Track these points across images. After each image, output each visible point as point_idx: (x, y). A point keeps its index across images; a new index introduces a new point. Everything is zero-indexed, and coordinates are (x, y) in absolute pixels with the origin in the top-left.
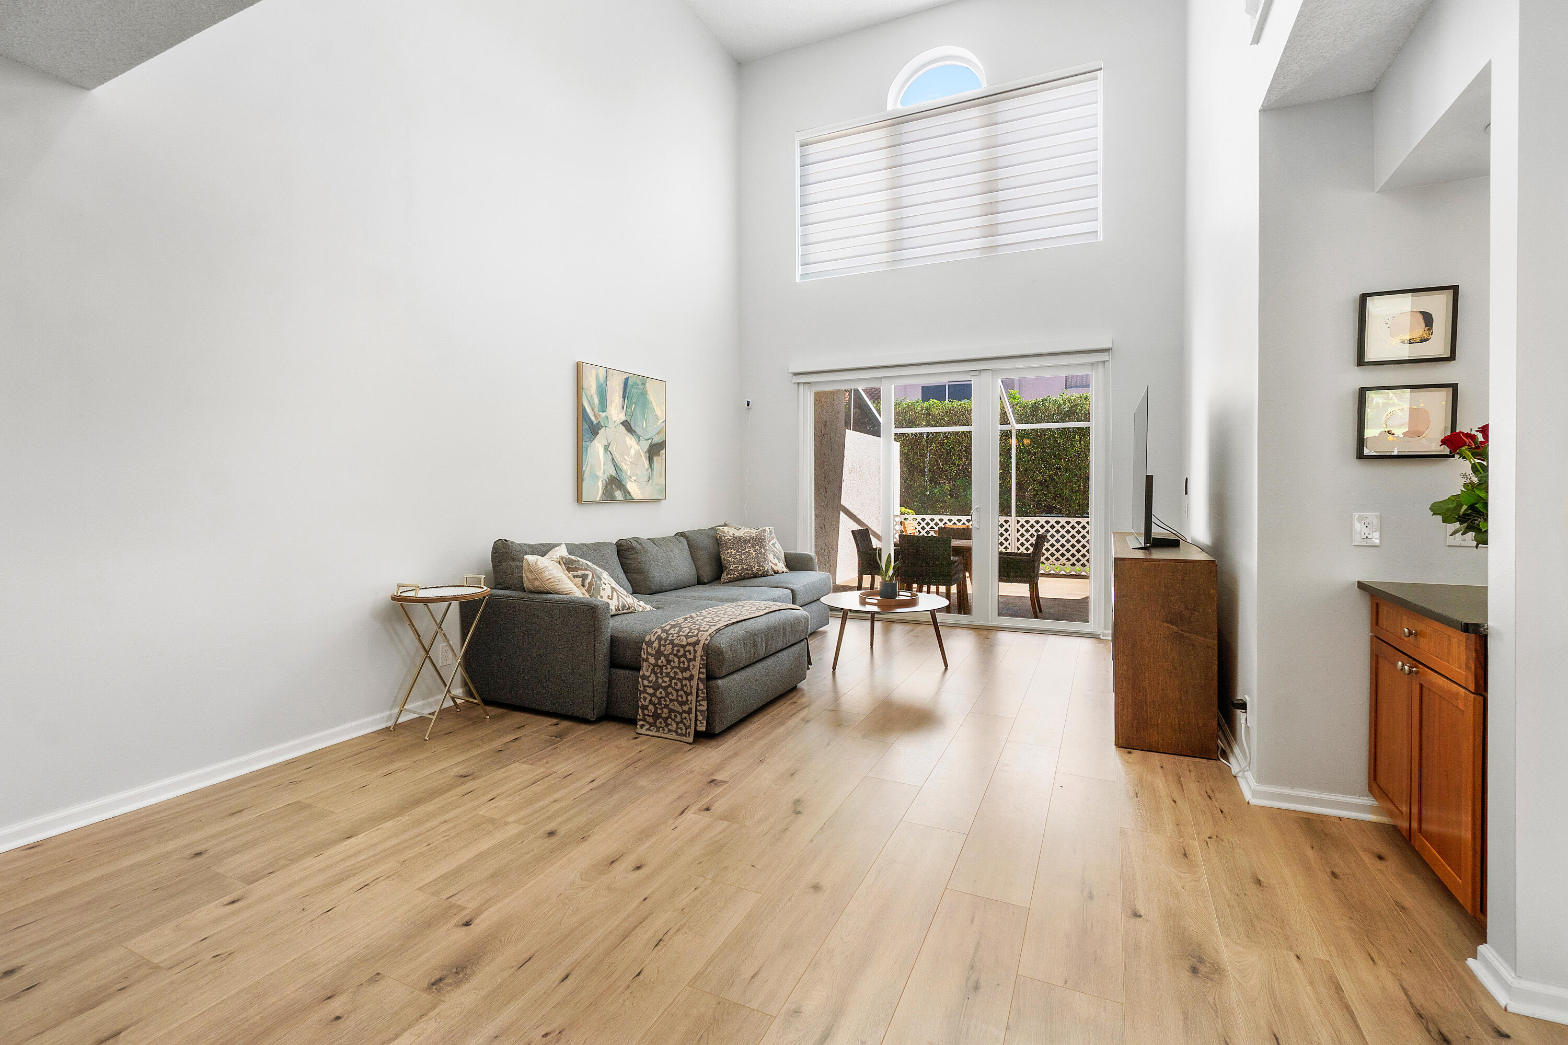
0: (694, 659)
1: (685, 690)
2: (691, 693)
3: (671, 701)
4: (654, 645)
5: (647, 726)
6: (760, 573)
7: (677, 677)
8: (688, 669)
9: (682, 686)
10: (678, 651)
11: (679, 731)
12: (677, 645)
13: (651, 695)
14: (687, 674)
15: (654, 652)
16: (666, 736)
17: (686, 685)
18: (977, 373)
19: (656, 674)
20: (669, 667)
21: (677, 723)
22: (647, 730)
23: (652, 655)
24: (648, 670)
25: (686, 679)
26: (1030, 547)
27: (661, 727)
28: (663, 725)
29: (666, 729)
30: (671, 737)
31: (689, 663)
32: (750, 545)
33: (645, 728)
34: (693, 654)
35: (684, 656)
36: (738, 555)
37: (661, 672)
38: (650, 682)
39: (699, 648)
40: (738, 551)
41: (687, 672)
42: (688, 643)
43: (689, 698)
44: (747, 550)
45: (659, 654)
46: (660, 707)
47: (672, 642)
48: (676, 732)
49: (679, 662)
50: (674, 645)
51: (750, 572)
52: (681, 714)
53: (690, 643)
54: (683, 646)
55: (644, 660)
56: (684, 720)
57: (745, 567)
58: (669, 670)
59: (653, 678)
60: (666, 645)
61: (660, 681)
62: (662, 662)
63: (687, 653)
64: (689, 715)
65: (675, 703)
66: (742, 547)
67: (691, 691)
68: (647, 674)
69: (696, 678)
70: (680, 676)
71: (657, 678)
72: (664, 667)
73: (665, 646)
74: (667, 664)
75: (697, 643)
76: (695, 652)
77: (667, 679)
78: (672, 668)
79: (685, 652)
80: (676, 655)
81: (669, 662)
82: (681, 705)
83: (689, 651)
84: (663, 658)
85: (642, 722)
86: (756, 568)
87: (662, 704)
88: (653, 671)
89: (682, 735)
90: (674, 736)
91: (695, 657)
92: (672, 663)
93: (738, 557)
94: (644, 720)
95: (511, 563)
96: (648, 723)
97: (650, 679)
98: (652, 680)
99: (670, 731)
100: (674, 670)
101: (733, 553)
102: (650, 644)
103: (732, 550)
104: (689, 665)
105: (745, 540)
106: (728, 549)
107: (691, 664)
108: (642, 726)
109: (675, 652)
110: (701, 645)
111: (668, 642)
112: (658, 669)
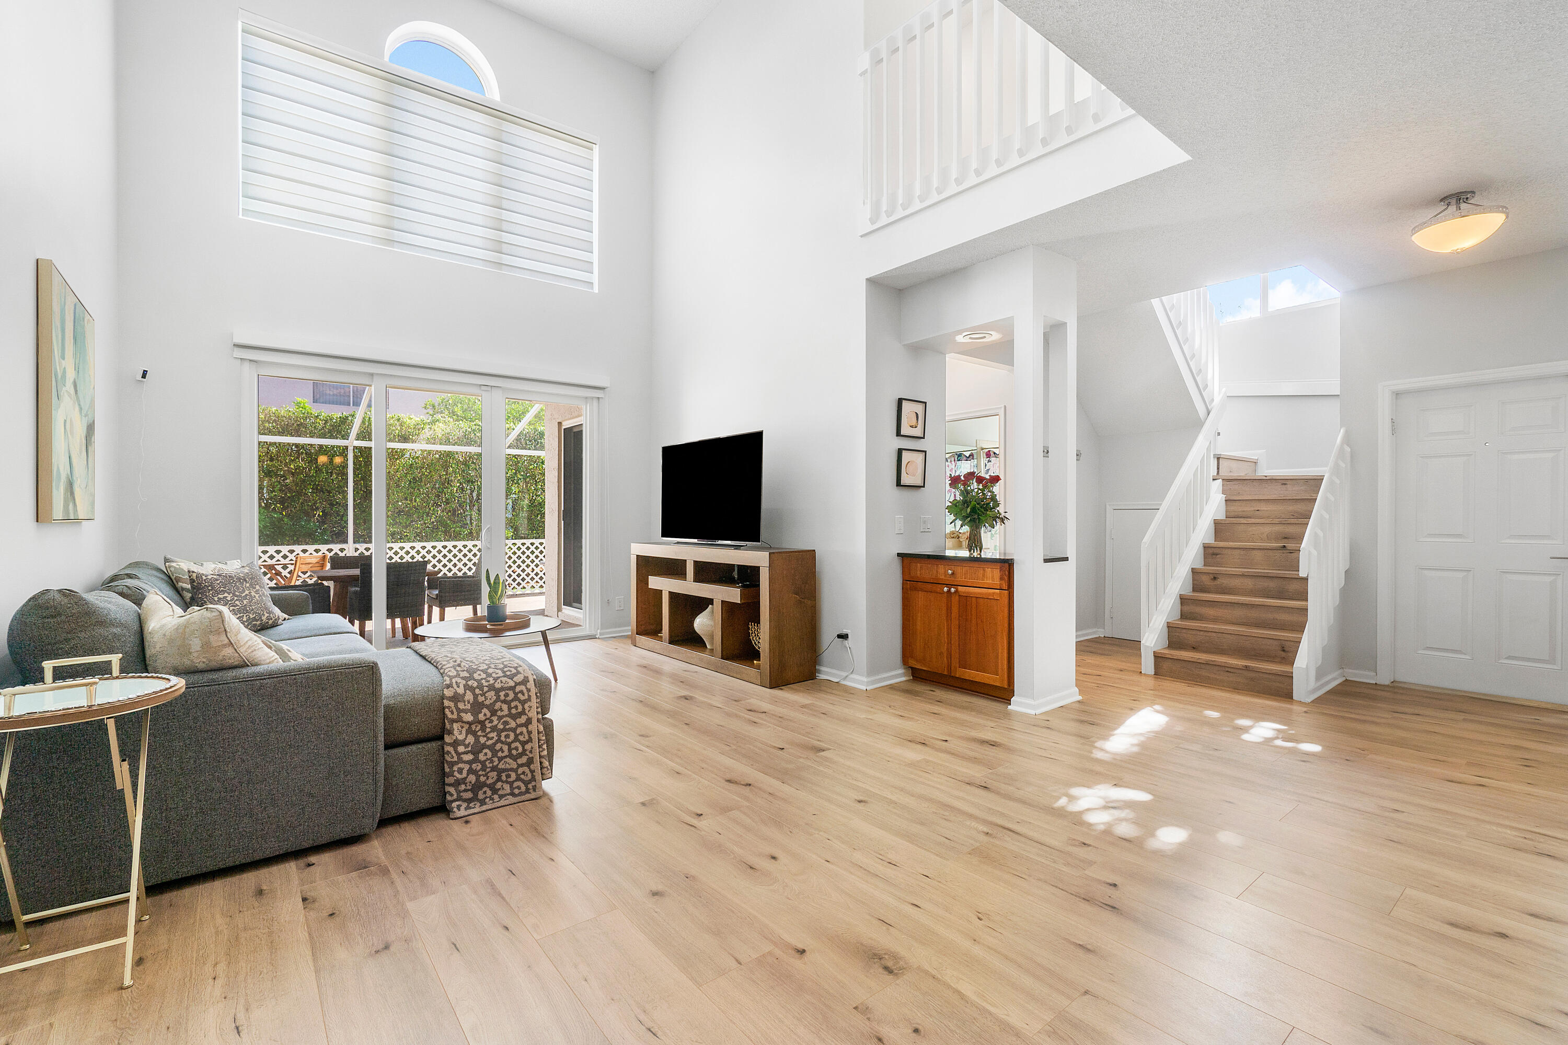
0: (529, 699)
1: (521, 740)
2: (530, 740)
3: (500, 759)
4: (466, 698)
5: (464, 805)
6: (270, 622)
7: (507, 727)
8: (523, 713)
9: (516, 736)
10: (507, 695)
11: (516, 791)
12: (502, 689)
13: (470, 762)
14: (523, 720)
15: (468, 706)
16: (499, 804)
17: (521, 733)
18: (489, 388)
19: (474, 733)
20: (495, 719)
21: (511, 784)
22: (466, 809)
23: (465, 711)
24: (461, 732)
25: (521, 725)
26: (472, 567)
27: (486, 798)
28: (489, 793)
29: (496, 797)
30: (507, 802)
31: (523, 706)
32: (248, 585)
33: (462, 808)
34: (526, 695)
35: (516, 698)
36: (237, 600)
37: (483, 728)
38: (466, 746)
39: (531, 685)
40: (234, 595)
41: (522, 717)
42: (516, 682)
43: (528, 747)
44: (247, 592)
45: (477, 707)
46: (484, 773)
47: (491, 688)
48: (513, 794)
49: (510, 709)
50: (497, 691)
51: (258, 623)
52: (515, 771)
53: (519, 682)
54: (512, 688)
55: (453, 721)
56: (522, 776)
57: (252, 616)
58: (495, 722)
59: (471, 739)
60: (486, 693)
61: (482, 740)
62: (485, 715)
63: (520, 695)
64: (529, 767)
65: (508, 760)
66: (238, 589)
67: (530, 738)
68: (461, 737)
69: (534, 721)
70: (513, 724)
71: (477, 738)
72: (487, 722)
73: (483, 694)
74: (492, 715)
75: (525, 681)
76: (529, 690)
77: (494, 735)
78: (500, 718)
79: (516, 694)
80: (504, 702)
81: (494, 713)
82: (515, 760)
83: (521, 692)
84: (485, 711)
85: (457, 803)
86: (265, 617)
87: (487, 768)
88: (469, 731)
89: (521, 794)
90: (511, 799)
91: (529, 696)
92: (499, 713)
93: (237, 602)
94: (459, 799)
95: (101, 631)
96: (465, 800)
97: (467, 742)
98: (470, 743)
99: (501, 797)
100: (502, 721)
101: (229, 599)
102: (456, 698)
103: (226, 595)
104: (524, 709)
105: (239, 579)
106: (218, 594)
107: (526, 706)
108: (459, 807)
109: (502, 698)
110: (532, 682)
111: (486, 689)
112: (476, 726)
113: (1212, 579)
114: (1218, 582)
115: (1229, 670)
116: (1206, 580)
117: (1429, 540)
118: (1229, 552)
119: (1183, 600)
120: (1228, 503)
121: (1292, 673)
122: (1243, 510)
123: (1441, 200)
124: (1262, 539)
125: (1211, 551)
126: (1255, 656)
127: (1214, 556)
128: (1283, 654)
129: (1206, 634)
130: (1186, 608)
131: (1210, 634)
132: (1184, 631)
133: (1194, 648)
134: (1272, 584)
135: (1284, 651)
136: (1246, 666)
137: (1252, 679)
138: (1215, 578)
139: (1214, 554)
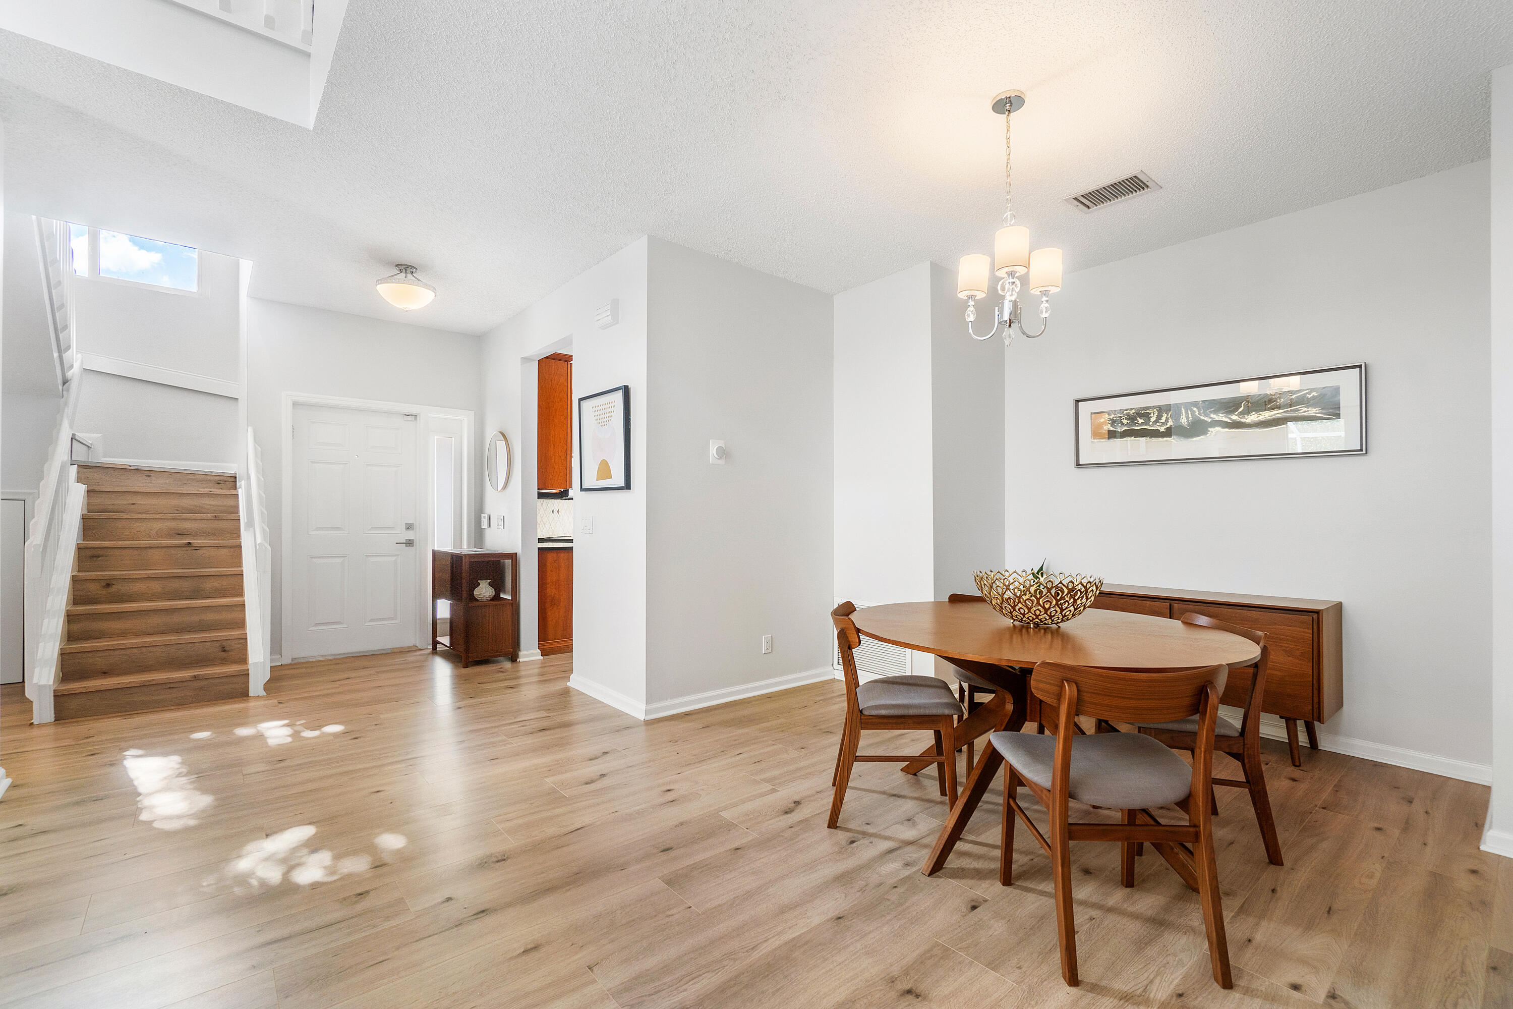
113: (104, 587)
114: (113, 589)
115: (172, 685)
116: (95, 588)
117: (317, 532)
118: (117, 552)
119: (71, 618)
120: (92, 494)
121: (248, 670)
122: (113, 503)
123: (397, 265)
124: (150, 537)
125: (89, 553)
126: (190, 664)
127: (95, 559)
128: (224, 655)
129: (123, 652)
130: (75, 627)
131: (128, 652)
132: (90, 655)
133: (105, 673)
134: (186, 585)
135: (224, 651)
136: (195, 676)
137: (201, 688)
138: (108, 585)
139: (93, 556)
